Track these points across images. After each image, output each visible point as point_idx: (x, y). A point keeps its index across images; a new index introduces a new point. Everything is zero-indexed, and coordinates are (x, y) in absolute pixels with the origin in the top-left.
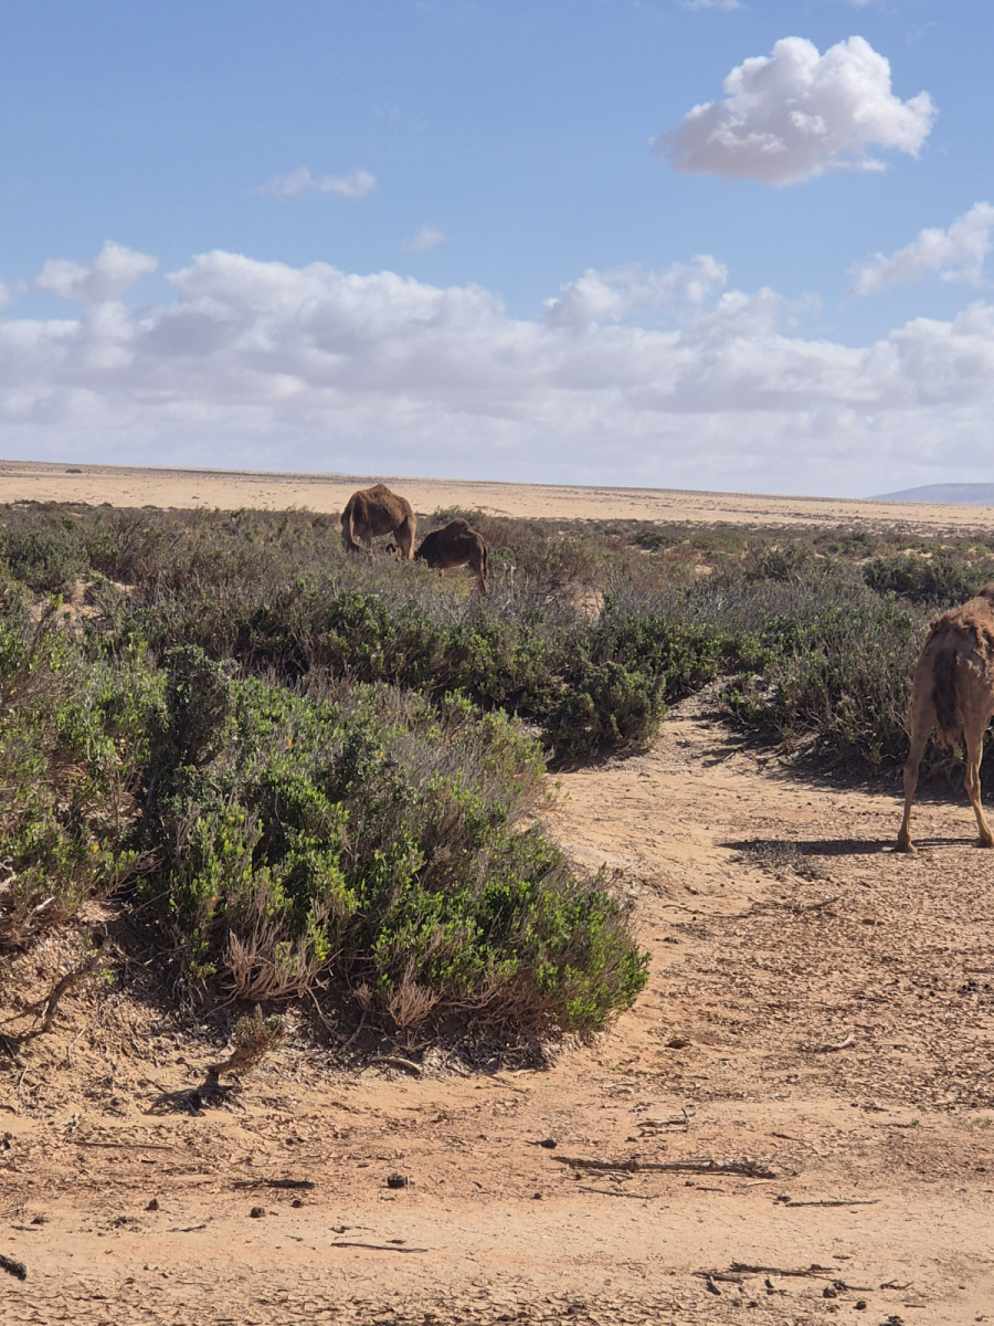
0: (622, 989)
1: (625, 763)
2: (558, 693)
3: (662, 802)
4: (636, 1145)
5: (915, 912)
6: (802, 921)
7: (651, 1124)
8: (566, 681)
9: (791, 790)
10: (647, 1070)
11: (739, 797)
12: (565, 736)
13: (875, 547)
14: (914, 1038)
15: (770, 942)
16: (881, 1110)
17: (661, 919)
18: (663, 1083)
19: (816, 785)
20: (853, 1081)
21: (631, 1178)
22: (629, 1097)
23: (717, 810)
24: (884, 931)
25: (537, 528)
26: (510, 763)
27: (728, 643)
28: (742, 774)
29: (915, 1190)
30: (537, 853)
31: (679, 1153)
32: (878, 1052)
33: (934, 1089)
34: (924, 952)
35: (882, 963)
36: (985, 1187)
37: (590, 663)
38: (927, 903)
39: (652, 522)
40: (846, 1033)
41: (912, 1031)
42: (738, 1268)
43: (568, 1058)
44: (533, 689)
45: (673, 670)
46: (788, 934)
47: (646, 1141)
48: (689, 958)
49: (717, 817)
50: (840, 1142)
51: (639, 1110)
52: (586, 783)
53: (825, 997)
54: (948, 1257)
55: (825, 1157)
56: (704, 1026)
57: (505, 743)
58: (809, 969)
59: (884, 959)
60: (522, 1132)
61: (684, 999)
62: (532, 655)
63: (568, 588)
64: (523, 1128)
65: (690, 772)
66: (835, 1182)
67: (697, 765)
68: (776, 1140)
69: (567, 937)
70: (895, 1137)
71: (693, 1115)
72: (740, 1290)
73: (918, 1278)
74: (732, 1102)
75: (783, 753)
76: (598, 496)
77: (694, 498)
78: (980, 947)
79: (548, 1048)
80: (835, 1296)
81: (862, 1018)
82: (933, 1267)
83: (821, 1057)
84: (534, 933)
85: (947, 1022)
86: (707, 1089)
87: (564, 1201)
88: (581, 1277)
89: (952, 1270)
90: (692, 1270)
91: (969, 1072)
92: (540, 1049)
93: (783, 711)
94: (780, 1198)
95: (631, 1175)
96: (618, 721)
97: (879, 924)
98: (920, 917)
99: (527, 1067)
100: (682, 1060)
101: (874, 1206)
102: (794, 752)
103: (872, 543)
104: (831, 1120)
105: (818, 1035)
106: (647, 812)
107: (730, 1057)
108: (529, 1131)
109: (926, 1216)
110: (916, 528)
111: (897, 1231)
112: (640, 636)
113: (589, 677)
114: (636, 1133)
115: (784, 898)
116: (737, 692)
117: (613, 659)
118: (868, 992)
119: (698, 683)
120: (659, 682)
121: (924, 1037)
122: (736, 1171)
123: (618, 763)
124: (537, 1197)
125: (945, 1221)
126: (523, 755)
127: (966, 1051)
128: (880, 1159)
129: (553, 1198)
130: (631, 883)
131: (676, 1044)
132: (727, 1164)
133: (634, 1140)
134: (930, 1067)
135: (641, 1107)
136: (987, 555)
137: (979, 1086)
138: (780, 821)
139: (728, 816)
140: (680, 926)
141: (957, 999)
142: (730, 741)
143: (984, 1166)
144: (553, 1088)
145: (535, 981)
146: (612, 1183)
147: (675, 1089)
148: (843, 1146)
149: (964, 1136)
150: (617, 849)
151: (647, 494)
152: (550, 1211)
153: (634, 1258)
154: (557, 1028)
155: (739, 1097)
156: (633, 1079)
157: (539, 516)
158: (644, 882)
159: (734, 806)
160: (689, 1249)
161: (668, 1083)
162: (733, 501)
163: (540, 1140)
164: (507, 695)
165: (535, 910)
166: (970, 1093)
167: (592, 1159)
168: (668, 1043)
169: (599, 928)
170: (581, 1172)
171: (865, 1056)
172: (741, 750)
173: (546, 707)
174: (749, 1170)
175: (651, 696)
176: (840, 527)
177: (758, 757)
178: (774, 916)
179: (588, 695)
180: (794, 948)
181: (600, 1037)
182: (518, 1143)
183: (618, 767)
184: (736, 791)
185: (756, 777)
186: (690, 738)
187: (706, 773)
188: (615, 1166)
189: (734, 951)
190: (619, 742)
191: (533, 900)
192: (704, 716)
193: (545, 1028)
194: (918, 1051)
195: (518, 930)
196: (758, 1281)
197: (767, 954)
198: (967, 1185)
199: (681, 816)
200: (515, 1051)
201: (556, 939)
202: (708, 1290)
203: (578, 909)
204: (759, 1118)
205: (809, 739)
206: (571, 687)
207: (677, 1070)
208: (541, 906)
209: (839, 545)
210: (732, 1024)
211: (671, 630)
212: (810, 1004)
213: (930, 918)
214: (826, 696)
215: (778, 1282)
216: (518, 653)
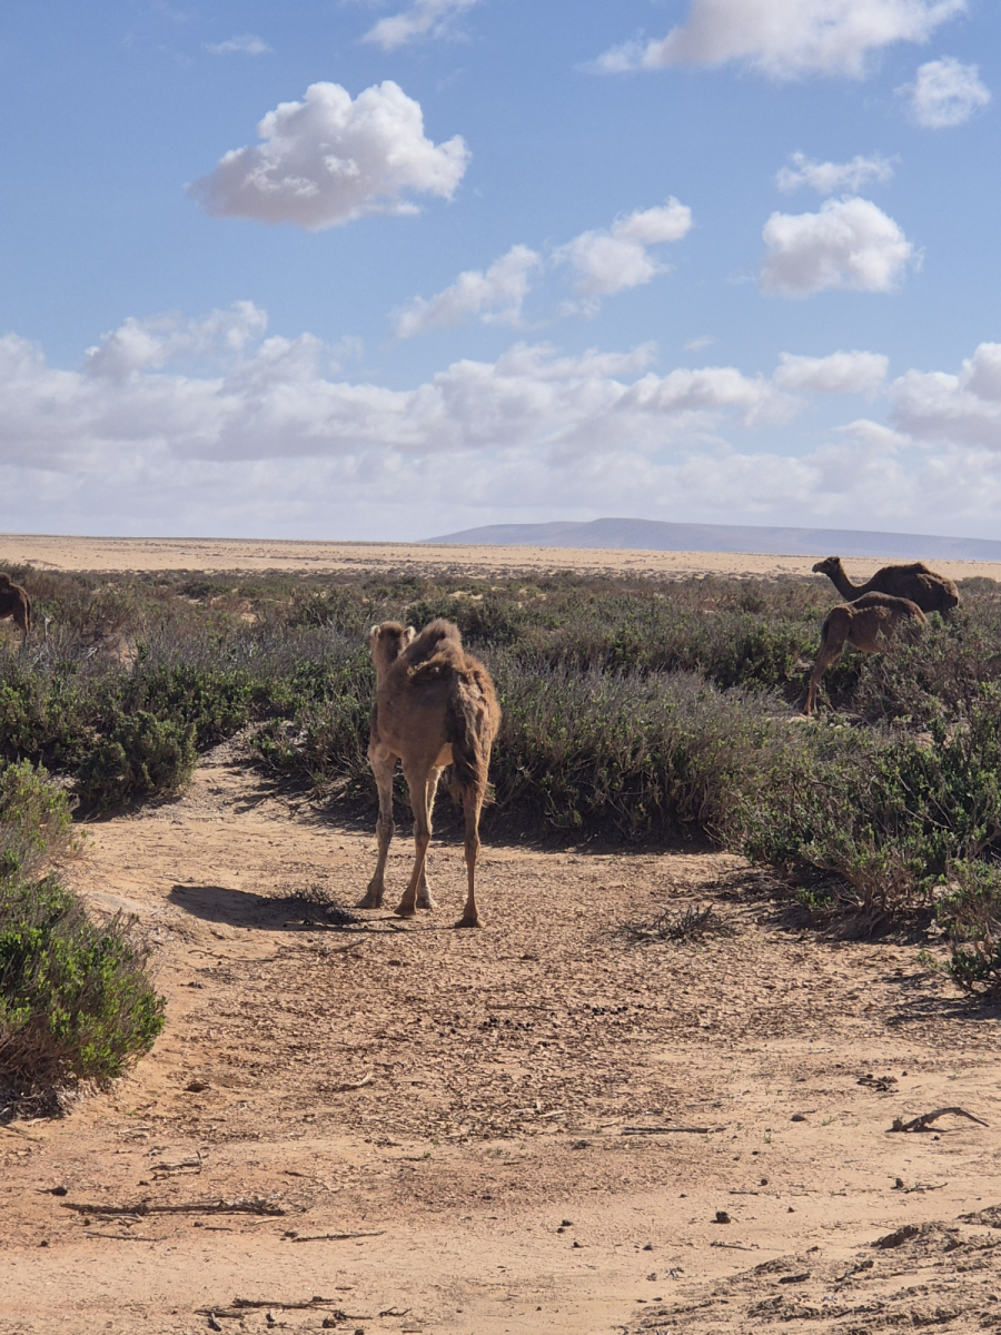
0: (138, 1033)
1: (158, 811)
2: (90, 743)
3: (193, 849)
4: (148, 1188)
5: (441, 952)
6: (327, 964)
7: (164, 1167)
8: (98, 731)
9: (323, 835)
10: (164, 1114)
11: (270, 843)
12: (97, 786)
13: (425, 591)
14: (433, 1075)
15: (294, 985)
16: (395, 1145)
17: (186, 964)
18: (179, 1126)
19: (348, 829)
20: (369, 1118)
21: (141, 1222)
22: (144, 1142)
23: (248, 856)
24: (409, 972)
25: (84, 580)
26: (35, 814)
27: (259, 689)
28: (274, 819)
29: (422, 1220)
30: (52, 901)
31: (190, 1195)
32: (395, 1089)
33: (449, 1123)
34: (448, 991)
35: (405, 1002)
36: (490, 1214)
37: (122, 713)
38: (454, 943)
39: (202, 572)
40: (365, 1073)
41: (431, 1068)
42: (241, 1304)
43: (85, 1106)
44: (66, 740)
45: (204, 717)
46: (313, 976)
47: (158, 1185)
48: (213, 1002)
49: (248, 863)
50: (352, 1177)
51: (154, 1154)
52: (119, 832)
53: (346, 1038)
54: (449, 1283)
55: (335, 1192)
56: (224, 1069)
57: (29, 793)
58: (332, 1011)
59: (408, 998)
60: (34, 1180)
61: (205, 1043)
62: (65, 706)
63: (111, 639)
64: (35, 1177)
65: (222, 819)
66: (343, 1217)
67: (229, 812)
68: (287, 1178)
69: (80, 983)
70: (406, 1170)
71: (207, 1156)
72: (241, 1325)
73: (417, 1304)
74: (247, 1143)
75: (314, 799)
76: (148, 547)
77: (244, 546)
78: (504, 985)
79: (64, 1096)
80: (334, 1326)
81: (382, 1057)
82: (432, 1293)
83: (339, 1096)
84: (46, 980)
85: (467, 1057)
86: (224, 1130)
87: (71, 1247)
88: (83, 1321)
89: (451, 1295)
90: (194, 1308)
91: (484, 1105)
92: (55, 1097)
93: (314, 756)
94: (287, 1234)
95: (141, 1218)
96: (151, 769)
97: (405, 965)
98: (447, 957)
99: (43, 1115)
100: (200, 1103)
101: (380, 1238)
102: (325, 796)
103: (422, 586)
104: (344, 1156)
105: (337, 1074)
106: (178, 859)
107: (249, 1098)
108: (41, 1180)
109: (430, 1245)
110: (469, 570)
111: (398, 1261)
112: (171, 686)
113: (120, 726)
114: (148, 1177)
115: (310, 941)
116: (267, 737)
117: (145, 708)
118: (390, 1032)
119: (229, 730)
120: (189, 730)
121: (443, 1073)
122: (245, 1210)
123: (151, 811)
124: (44, 1244)
125: (448, 1248)
126: (48, 805)
127: (483, 1085)
128: (389, 1192)
129: (60, 1244)
130: (156, 929)
131: (195, 1088)
132: (237, 1203)
133: (146, 1184)
134: (445, 1101)
135: (155, 1151)
136: (538, 595)
137: (492, 1118)
138: (311, 865)
139: (260, 862)
140: (205, 971)
141: (478, 1034)
142: (262, 787)
143: (490, 1195)
144: (67, 1136)
145: (48, 1029)
146: (121, 1227)
147: (191, 1132)
148: (354, 1181)
149: (474, 1167)
150: (144, 895)
151: (197, 543)
152: (56, 1258)
153: (137, 1300)
154: (72, 1075)
155: (255, 1137)
156: (149, 1124)
157: (89, 569)
158: (170, 928)
159: (266, 852)
160: (193, 1288)
161: (184, 1127)
162: (283, 548)
163: (51, 1188)
164: (40, 746)
165: (47, 956)
166: (483, 1125)
167: (102, 1205)
168: (186, 1087)
169: (111, 973)
170: (90, 1218)
171: (383, 1094)
172: (273, 795)
173: (79, 758)
174: (259, 1208)
175: (182, 743)
176: (392, 571)
177: (290, 802)
178: (300, 959)
179: (120, 745)
180: (318, 990)
181: (118, 1083)
182: (28, 1192)
183: (151, 815)
184: (268, 837)
185: (288, 823)
186: (222, 785)
187: (238, 819)
188: (125, 1211)
189: (258, 995)
190: (151, 791)
191: (44, 947)
192: (236, 763)
193: (61, 1075)
194: (435, 1087)
195: (31, 978)
196: (259, 1316)
197: (291, 997)
198: (473, 1213)
199: (212, 863)
200: (29, 1100)
201: (69, 986)
202: (209, 1327)
203: (91, 955)
204: (273, 1157)
205: (341, 783)
206: (103, 736)
207: (195, 1113)
208: (53, 952)
209: (389, 589)
210: (252, 1066)
211: (202, 678)
212: (331, 1045)
213: (456, 958)
214: (356, 740)
215: (278, 1316)
216: (50, 705)
